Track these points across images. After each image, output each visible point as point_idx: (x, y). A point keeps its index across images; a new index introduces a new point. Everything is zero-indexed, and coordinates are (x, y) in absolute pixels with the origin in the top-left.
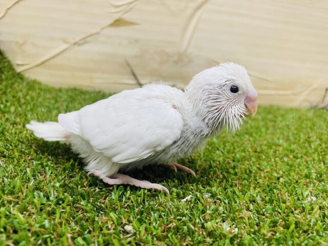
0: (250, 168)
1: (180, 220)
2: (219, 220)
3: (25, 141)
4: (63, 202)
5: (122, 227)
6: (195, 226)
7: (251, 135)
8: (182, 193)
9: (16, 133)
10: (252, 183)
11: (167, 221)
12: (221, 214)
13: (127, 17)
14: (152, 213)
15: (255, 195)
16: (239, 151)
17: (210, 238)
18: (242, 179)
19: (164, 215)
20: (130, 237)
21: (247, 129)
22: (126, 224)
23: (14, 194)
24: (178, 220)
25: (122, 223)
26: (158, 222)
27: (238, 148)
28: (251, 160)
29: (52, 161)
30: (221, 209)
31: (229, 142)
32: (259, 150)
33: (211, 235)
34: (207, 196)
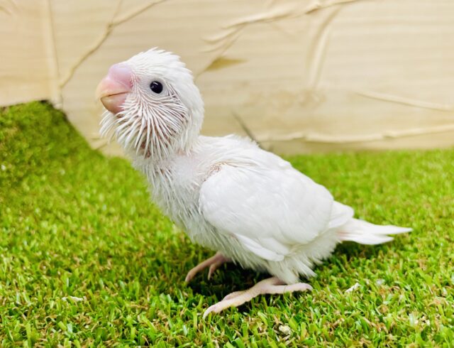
0: (436, 240)
1: (349, 314)
2: (402, 311)
3: (128, 234)
4: (197, 304)
5: (275, 329)
6: (371, 321)
7: (430, 194)
8: (344, 281)
9: (115, 227)
10: (441, 260)
11: (332, 317)
12: (403, 303)
13: (229, 53)
14: (311, 308)
15: (448, 276)
16: (415, 219)
17: (393, 335)
18: (425, 256)
19: (327, 310)
20: (288, 339)
21: (422, 186)
22: (280, 324)
23: (135, 299)
24: (346, 315)
25: (275, 324)
26: (321, 319)
27: (414, 213)
28: (435, 229)
29: (169, 255)
30: (403, 297)
31: (398, 208)
32: (445, 214)
33: (394, 331)
34: (380, 282)
